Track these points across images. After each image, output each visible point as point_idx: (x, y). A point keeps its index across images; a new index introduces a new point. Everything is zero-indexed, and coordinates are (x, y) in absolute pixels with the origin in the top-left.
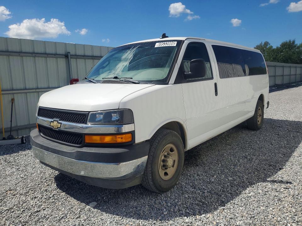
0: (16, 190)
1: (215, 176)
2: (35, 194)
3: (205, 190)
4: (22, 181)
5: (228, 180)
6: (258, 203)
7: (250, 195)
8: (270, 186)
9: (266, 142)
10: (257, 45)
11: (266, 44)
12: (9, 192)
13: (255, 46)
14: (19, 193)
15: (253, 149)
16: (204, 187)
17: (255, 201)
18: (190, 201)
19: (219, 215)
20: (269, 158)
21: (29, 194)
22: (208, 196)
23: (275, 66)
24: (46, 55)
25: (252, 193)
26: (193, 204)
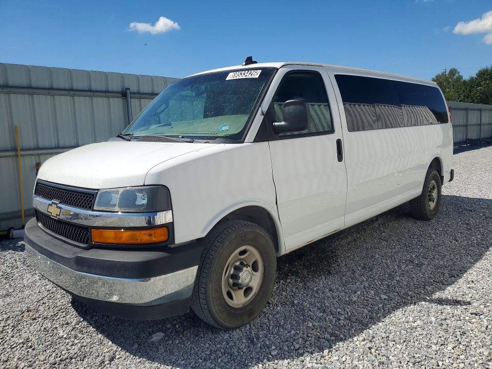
0: (38, 311)
1: (359, 293)
2: (67, 317)
3: (342, 315)
4: (49, 296)
5: (381, 298)
6: (428, 339)
7: (415, 324)
8: (450, 310)
9: (446, 235)
10: (437, 74)
11: (453, 72)
12: (26, 314)
13: (434, 77)
14: (41, 316)
15: (424, 247)
16: (339, 310)
17: (423, 336)
18: (315, 333)
19: (361, 358)
20: (450, 263)
21: (58, 317)
22: (345, 326)
23: (466, 109)
24: (91, 92)
25: (418, 322)
26: (319, 338)
